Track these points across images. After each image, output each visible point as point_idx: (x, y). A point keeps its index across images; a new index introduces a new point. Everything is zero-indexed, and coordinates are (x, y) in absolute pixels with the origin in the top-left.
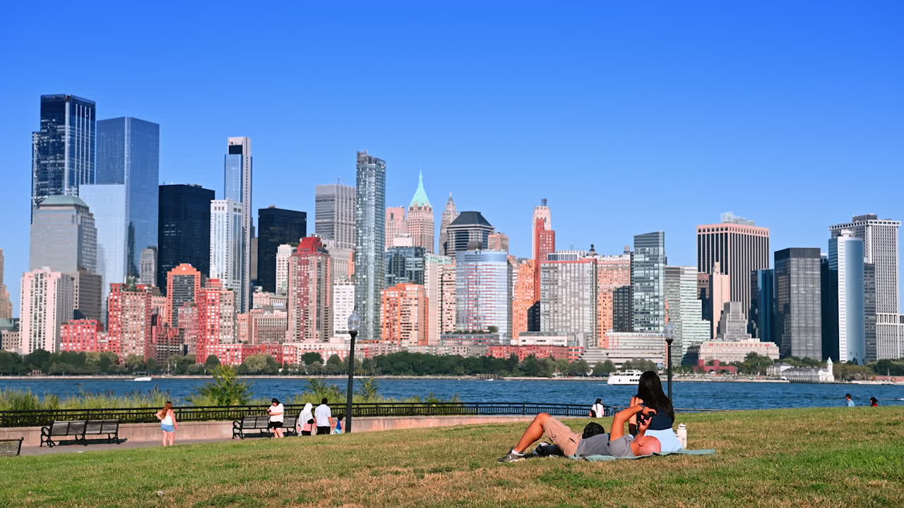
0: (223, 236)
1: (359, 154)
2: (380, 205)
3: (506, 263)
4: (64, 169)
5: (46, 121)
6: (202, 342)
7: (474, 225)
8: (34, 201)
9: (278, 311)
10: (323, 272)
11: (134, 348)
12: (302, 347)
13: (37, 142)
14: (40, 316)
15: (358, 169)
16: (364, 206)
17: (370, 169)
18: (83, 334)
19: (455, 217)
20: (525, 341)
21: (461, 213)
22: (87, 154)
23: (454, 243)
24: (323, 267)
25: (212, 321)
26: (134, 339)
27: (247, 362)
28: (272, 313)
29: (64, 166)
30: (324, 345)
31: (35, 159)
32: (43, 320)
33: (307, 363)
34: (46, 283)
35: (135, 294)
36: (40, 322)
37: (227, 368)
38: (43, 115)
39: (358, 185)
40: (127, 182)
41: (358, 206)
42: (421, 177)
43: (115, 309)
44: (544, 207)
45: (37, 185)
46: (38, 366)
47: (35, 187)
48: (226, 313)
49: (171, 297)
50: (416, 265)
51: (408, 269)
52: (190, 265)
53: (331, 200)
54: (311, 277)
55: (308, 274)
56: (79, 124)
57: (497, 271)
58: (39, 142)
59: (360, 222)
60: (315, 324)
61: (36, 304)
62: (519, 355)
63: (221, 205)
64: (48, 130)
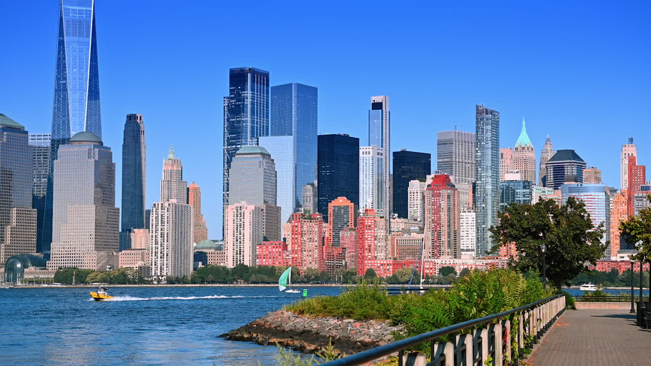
0: (369, 175)
1: (477, 106)
2: (495, 147)
3: (604, 194)
4: (247, 125)
5: (233, 88)
6: (360, 258)
7: (569, 161)
8: (225, 150)
9: (414, 234)
10: (452, 202)
11: (310, 263)
12: (440, 263)
13: (227, 104)
14: (240, 239)
15: (477, 119)
16: (481, 149)
17: (487, 119)
18: (273, 252)
19: (553, 155)
20: (623, 257)
21: (558, 151)
22: (264, 112)
23: (552, 177)
24: (452, 198)
25: (369, 241)
26: (310, 256)
27: (397, 274)
28: (410, 235)
29: (247, 123)
30: (456, 261)
31: (226, 117)
32: (242, 242)
33: (444, 275)
34: (244, 214)
35: (311, 222)
36: (240, 243)
37: (381, 279)
38: (231, 84)
39: (477, 132)
40: (294, 134)
41: (477, 149)
42: (524, 123)
43: (296, 233)
44: (630, 145)
45: (228, 137)
46: (241, 277)
47: (226, 139)
48: (380, 236)
49: (332, 223)
50: (524, 196)
51: (517, 199)
52: (345, 198)
53: (450, 144)
54: (442, 207)
55: (440, 205)
56: (257, 90)
57: (596, 200)
58: (228, 104)
59: (479, 162)
60: (446, 243)
61: (237, 230)
62: (619, 269)
63: (368, 150)
64: (235, 95)
